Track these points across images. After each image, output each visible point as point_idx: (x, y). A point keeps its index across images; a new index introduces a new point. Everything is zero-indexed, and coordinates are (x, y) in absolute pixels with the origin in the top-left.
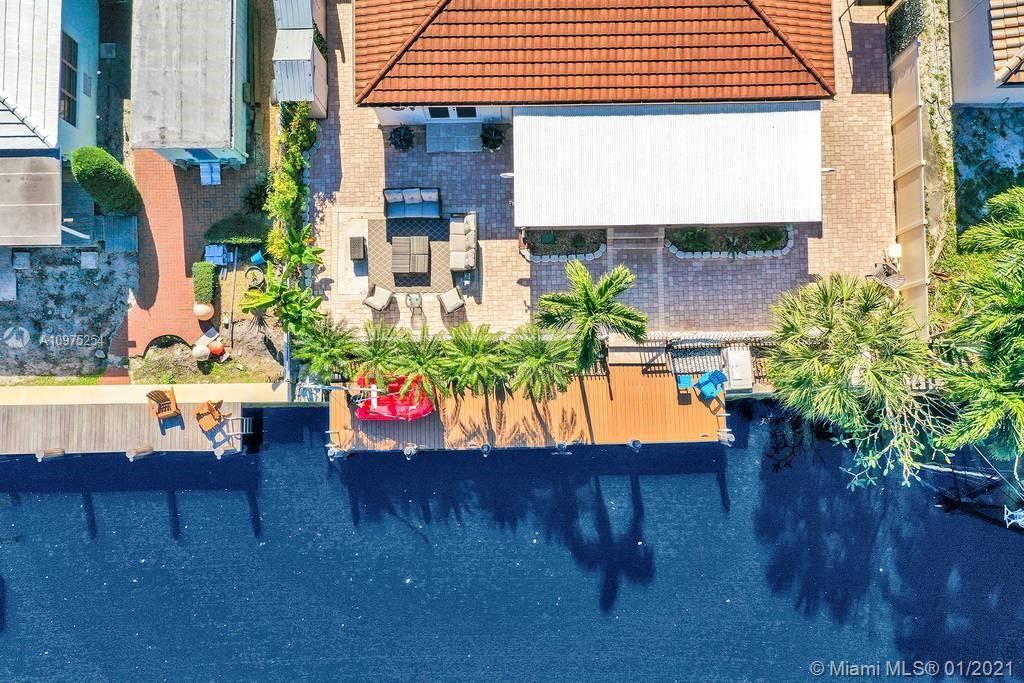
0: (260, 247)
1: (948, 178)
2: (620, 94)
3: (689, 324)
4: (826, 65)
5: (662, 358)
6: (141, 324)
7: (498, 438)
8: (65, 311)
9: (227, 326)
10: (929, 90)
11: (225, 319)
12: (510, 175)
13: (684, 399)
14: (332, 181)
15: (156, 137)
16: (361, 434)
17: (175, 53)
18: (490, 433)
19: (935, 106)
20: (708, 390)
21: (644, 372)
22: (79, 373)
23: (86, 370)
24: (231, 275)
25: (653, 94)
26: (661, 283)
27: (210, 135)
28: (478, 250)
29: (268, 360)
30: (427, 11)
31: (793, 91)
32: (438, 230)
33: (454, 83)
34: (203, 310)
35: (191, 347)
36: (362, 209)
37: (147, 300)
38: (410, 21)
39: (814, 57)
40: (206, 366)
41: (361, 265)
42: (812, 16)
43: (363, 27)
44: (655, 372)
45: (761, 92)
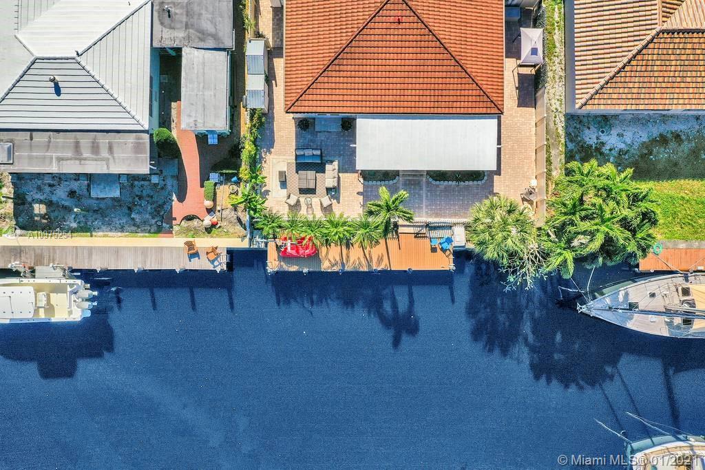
0: (237, 174)
1: (562, 148)
2: (406, 110)
3: (437, 215)
4: (500, 99)
5: (424, 231)
6: (179, 209)
7: (346, 267)
8: (144, 203)
9: (219, 211)
10: (554, 106)
11: (218, 208)
12: (354, 145)
13: (434, 250)
14: (270, 144)
15: (192, 125)
16: (282, 263)
17: (201, 85)
18: (343, 265)
19: (557, 114)
20: (445, 246)
21: (415, 237)
22: (149, 232)
23: (152, 231)
24: (222, 187)
25: (421, 110)
26: (424, 195)
27: (217, 124)
28: (339, 178)
29: (239, 227)
30: (318, 71)
31: (484, 111)
32: (320, 168)
33: (330, 103)
34: (209, 203)
35: (202, 221)
36: (285, 157)
37: (181, 198)
38: (311, 75)
39: (495, 95)
40: (209, 230)
41: (284, 184)
42: (495, 76)
43: (289, 76)
44: (420, 237)
45: (470, 111)
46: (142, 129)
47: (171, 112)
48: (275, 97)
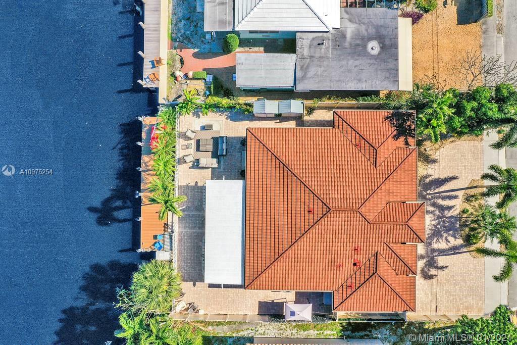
0: (210, 95)
1: (229, 334)
2: (248, 216)
3: (180, 240)
5: (169, 230)
6: (188, 53)
7: (144, 173)
8: (192, 28)
9: (186, 82)
10: (260, 329)
11: (188, 82)
12: (224, 179)
13: (155, 237)
14: (233, 118)
15: (240, 62)
16: (148, 127)
17: (268, 68)
18: (146, 171)
19: (254, 331)
20: (157, 245)
21: (165, 224)
22: (172, 33)
23: (173, 35)
24: (203, 84)
25: (248, 228)
26: (194, 231)
27: (240, 79)
28: (208, 168)
29: (174, 96)
30: (276, 152)
32: (215, 155)
33: (253, 161)
34: (190, 75)
35: (180, 71)
36: (223, 129)
37: (196, 55)
38: (273, 147)
40: (173, 75)
41: (204, 128)
42: (273, 283)
44: (165, 228)
46: (235, 26)
47: (257, 47)
48: (267, 122)
